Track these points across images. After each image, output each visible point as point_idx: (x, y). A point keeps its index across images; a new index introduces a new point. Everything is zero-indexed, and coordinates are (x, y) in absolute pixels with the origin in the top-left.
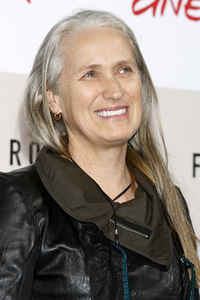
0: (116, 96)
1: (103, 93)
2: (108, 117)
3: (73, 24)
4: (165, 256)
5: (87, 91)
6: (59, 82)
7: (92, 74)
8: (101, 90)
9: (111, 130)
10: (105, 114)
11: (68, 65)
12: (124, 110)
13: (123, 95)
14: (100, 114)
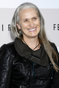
0: (32, 26)
1: (29, 25)
2: (31, 31)
3: (21, 8)
4: (46, 64)
5: (25, 25)
6: (19, 22)
7: (26, 21)
8: (28, 24)
9: (32, 34)
10: (30, 30)
11: (20, 18)
12: (35, 29)
13: (34, 26)
14: (29, 30)
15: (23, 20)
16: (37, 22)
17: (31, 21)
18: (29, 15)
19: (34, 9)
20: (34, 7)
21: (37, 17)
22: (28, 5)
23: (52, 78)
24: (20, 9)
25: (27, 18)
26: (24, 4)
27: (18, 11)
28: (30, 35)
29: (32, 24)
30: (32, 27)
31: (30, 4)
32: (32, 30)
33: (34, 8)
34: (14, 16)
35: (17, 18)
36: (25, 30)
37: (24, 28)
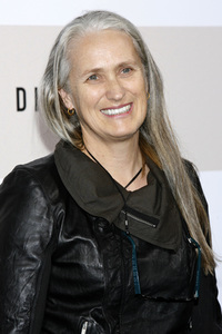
0: (117, 96)
1: (107, 94)
2: (112, 116)
5: (92, 92)
6: (68, 82)
7: (93, 77)
8: (103, 91)
9: (115, 126)
10: (110, 112)
11: (73, 69)
12: (128, 107)
13: (124, 95)
14: (106, 112)
15: (85, 74)
16: (134, 82)
17: (111, 76)
18: (107, 55)
19: (123, 34)
20: (124, 26)
21: (135, 63)
22: (100, 19)
23: (196, 295)
24: (73, 35)
25: (98, 66)
26: (85, 16)
27: (63, 41)
28: (110, 130)
29: (116, 88)
30: (116, 101)
31: (110, 14)
32: (117, 111)
33: (122, 30)
34: (51, 61)
35: (63, 67)
36: (93, 112)
37: (89, 106)
